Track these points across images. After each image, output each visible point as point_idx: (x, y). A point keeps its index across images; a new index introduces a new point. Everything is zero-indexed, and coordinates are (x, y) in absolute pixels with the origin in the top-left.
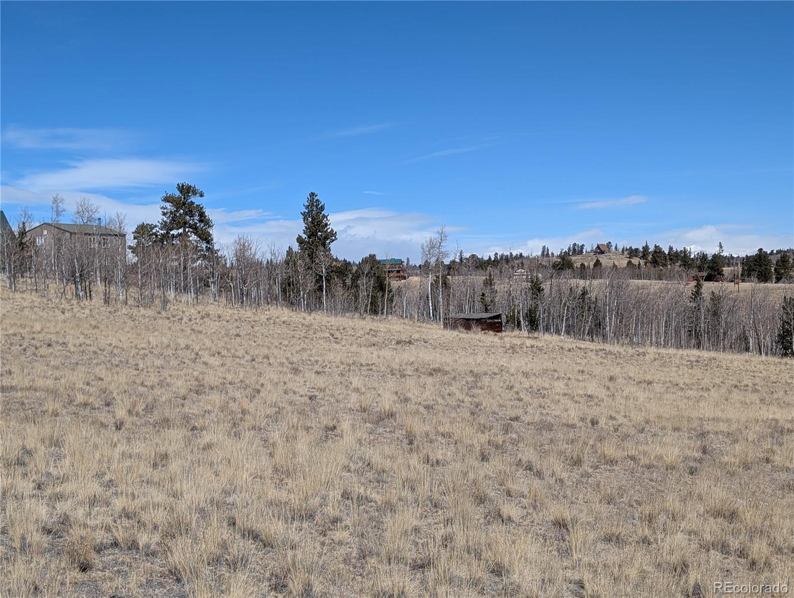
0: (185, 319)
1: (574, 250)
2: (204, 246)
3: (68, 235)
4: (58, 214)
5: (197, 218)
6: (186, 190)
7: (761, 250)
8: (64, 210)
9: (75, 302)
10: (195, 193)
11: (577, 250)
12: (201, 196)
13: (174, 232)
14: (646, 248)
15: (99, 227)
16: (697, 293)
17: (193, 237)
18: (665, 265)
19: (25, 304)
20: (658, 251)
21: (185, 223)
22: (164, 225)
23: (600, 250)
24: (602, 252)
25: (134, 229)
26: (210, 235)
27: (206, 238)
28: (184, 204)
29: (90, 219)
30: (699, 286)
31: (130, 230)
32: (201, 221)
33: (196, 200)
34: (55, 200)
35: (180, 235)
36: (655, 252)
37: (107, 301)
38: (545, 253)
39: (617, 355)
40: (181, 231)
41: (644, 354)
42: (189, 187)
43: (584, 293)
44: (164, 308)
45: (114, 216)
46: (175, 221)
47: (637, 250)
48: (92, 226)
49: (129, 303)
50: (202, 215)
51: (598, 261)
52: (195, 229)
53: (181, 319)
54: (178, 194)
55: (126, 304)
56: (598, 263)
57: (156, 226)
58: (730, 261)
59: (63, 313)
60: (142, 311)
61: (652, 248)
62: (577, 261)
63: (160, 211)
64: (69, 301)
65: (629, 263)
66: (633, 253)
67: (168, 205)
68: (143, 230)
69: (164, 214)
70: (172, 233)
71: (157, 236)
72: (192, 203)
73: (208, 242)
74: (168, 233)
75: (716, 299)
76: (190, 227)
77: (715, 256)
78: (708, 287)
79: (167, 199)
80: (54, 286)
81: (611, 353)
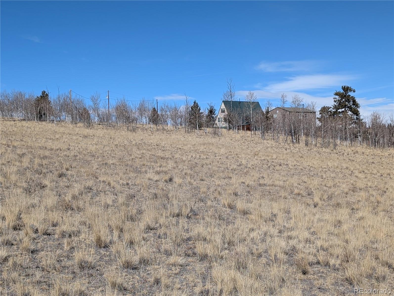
0: (346, 154)
2: (355, 117)
3: (288, 112)
4: (284, 103)
5: (351, 103)
6: (346, 89)
8: (287, 101)
9: (291, 145)
10: (351, 90)
12: (354, 92)
13: (340, 110)
15: (303, 108)
17: (350, 113)
19: (269, 146)
21: (346, 106)
22: (335, 107)
25: (320, 109)
26: (358, 111)
27: (356, 113)
28: (345, 96)
29: (299, 105)
31: (318, 110)
32: (354, 104)
33: (351, 94)
34: (283, 96)
35: (343, 112)
37: (307, 144)
40: (343, 110)
42: (348, 88)
44: (335, 148)
45: (310, 103)
46: (340, 105)
48: (300, 108)
49: (317, 145)
50: (354, 101)
52: (351, 109)
53: (343, 154)
54: (342, 91)
55: (316, 146)
57: (331, 108)
59: (286, 150)
60: (324, 150)
63: (333, 100)
64: (289, 144)
67: (337, 97)
68: (324, 110)
69: (335, 101)
70: (339, 111)
71: (331, 112)
72: (349, 95)
73: (357, 115)
74: (337, 111)
76: (348, 108)
79: (336, 94)
80: (282, 137)
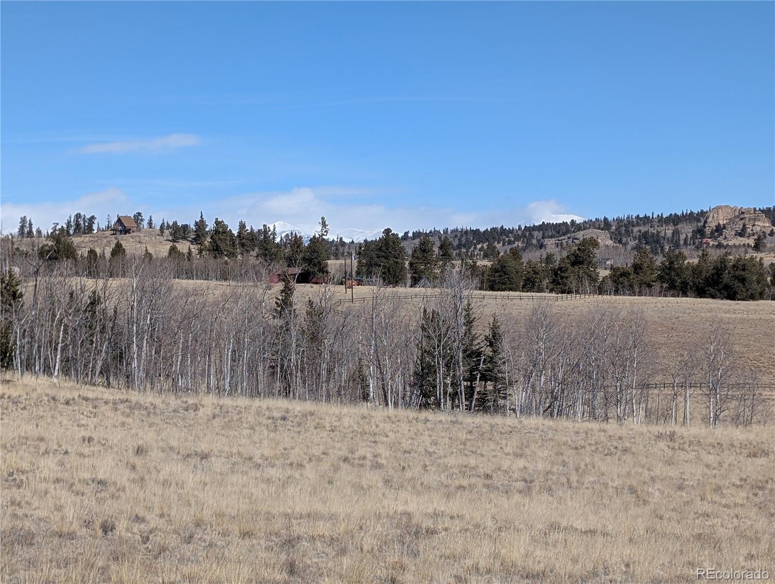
1: (78, 225)
7: (388, 231)
11: (83, 226)
14: (201, 225)
16: (285, 303)
18: (232, 255)
20: (221, 229)
23: (122, 227)
24: (126, 231)
30: (287, 291)
36: (217, 232)
38: (26, 230)
39: (150, 411)
41: (196, 408)
43: (94, 302)
47: (185, 227)
51: (119, 246)
56: (118, 250)
58: (339, 248)
61: (210, 226)
62: (82, 244)
65: (173, 250)
66: (178, 232)
75: (315, 313)
77: (314, 240)
78: (303, 292)
81: (139, 406)
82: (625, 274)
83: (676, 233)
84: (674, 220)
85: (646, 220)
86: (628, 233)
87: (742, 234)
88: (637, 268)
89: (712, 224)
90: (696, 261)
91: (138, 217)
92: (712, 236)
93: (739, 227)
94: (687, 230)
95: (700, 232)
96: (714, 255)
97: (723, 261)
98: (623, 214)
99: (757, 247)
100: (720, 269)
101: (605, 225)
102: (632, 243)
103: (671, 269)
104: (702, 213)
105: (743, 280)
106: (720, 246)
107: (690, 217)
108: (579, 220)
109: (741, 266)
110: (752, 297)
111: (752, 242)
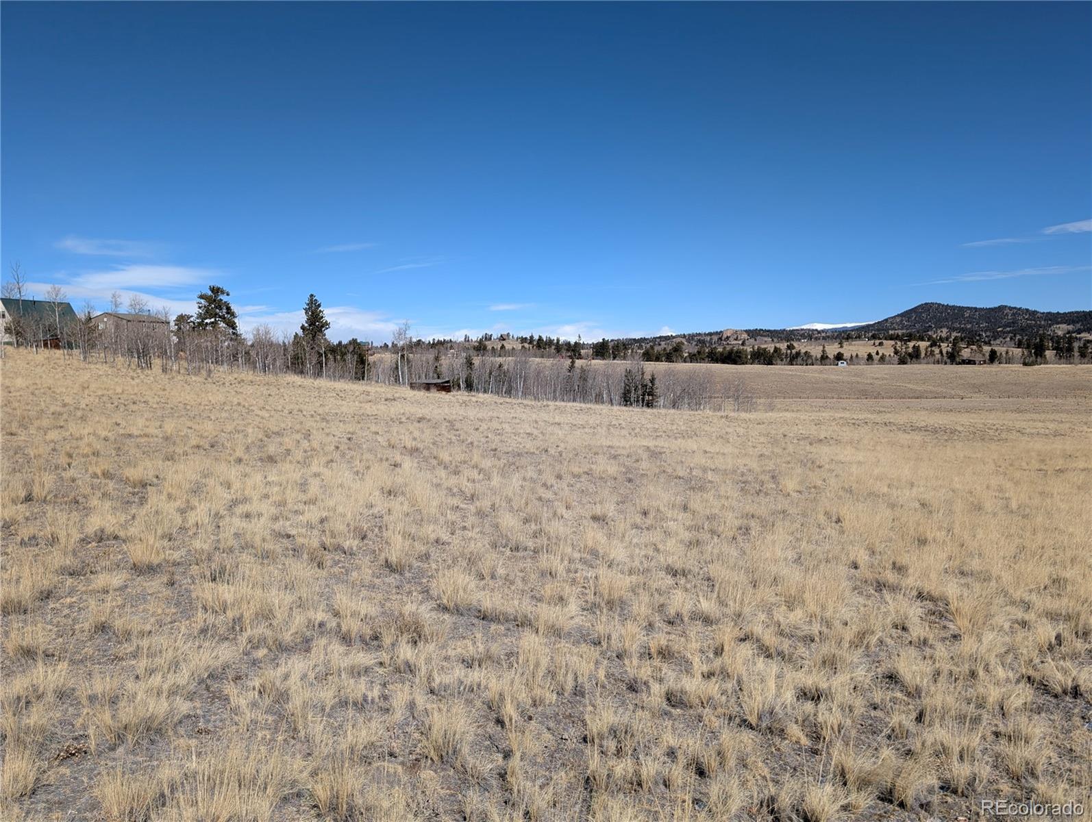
0: (227, 384)
1: (486, 338)
2: (231, 331)
3: (125, 322)
4: (116, 306)
5: (224, 311)
6: (216, 290)
7: (604, 339)
8: (121, 304)
9: (139, 371)
10: (223, 292)
11: (488, 338)
12: (228, 295)
13: (208, 321)
14: (532, 337)
15: (149, 316)
16: (572, 366)
17: (222, 325)
18: (545, 348)
19: (101, 373)
20: (540, 339)
21: (216, 314)
22: (200, 316)
23: (502, 338)
24: (504, 340)
25: (175, 319)
26: (235, 324)
27: (232, 325)
28: (215, 300)
29: (140, 310)
30: (573, 362)
31: (173, 318)
32: (228, 313)
33: (224, 298)
34: (114, 296)
35: (212, 323)
36: (539, 340)
37: (164, 370)
38: (467, 339)
39: (533, 407)
40: (213, 320)
41: (548, 406)
42: (219, 289)
43: (500, 366)
44: (209, 376)
45: (161, 309)
46: (208, 313)
47: (526, 338)
48: (144, 316)
49: (181, 372)
50: (228, 309)
51: (503, 345)
52: (223, 318)
53: (224, 384)
54: (210, 293)
55: (179, 373)
56: (503, 347)
57: (192, 316)
58: (583, 346)
59: (133, 379)
60: (194, 378)
61: (536, 337)
62: (489, 345)
63: (197, 305)
64: (134, 371)
65: (523, 347)
66: (523, 340)
67: (202, 301)
68: (182, 319)
69: (200, 308)
70: (206, 321)
71: (194, 323)
72: (221, 300)
73: (234, 329)
74: (203, 321)
75: (583, 370)
76: (220, 317)
77: (576, 343)
78: (578, 363)
79: (201, 297)
80: (120, 359)
81: (528, 405)
82: (695, 355)
83: (711, 339)
84: (710, 334)
85: (700, 334)
86: (693, 339)
87: (736, 339)
88: (699, 353)
89: (725, 336)
90: (722, 350)
91: (508, 334)
92: (725, 340)
93: (735, 337)
94: (715, 338)
95: (720, 339)
96: (728, 348)
97: (732, 350)
98: (691, 332)
99: (743, 344)
100: (731, 352)
101: (684, 336)
102: (694, 343)
103: (712, 353)
104: (721, 332)
105: (740, 357)
106: (728, 344)
107: (717, 333)
108: (674, 335)
109: (739, 352)
110: (743, 364)
111: (740, 342)
